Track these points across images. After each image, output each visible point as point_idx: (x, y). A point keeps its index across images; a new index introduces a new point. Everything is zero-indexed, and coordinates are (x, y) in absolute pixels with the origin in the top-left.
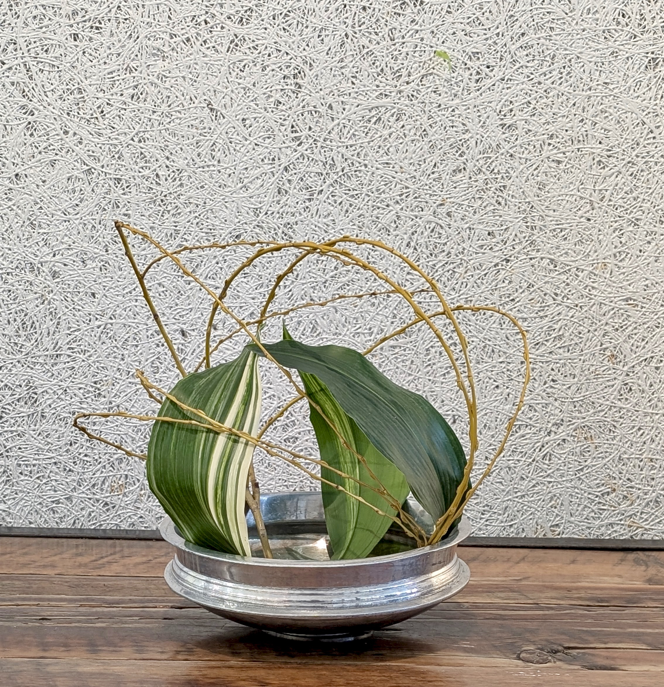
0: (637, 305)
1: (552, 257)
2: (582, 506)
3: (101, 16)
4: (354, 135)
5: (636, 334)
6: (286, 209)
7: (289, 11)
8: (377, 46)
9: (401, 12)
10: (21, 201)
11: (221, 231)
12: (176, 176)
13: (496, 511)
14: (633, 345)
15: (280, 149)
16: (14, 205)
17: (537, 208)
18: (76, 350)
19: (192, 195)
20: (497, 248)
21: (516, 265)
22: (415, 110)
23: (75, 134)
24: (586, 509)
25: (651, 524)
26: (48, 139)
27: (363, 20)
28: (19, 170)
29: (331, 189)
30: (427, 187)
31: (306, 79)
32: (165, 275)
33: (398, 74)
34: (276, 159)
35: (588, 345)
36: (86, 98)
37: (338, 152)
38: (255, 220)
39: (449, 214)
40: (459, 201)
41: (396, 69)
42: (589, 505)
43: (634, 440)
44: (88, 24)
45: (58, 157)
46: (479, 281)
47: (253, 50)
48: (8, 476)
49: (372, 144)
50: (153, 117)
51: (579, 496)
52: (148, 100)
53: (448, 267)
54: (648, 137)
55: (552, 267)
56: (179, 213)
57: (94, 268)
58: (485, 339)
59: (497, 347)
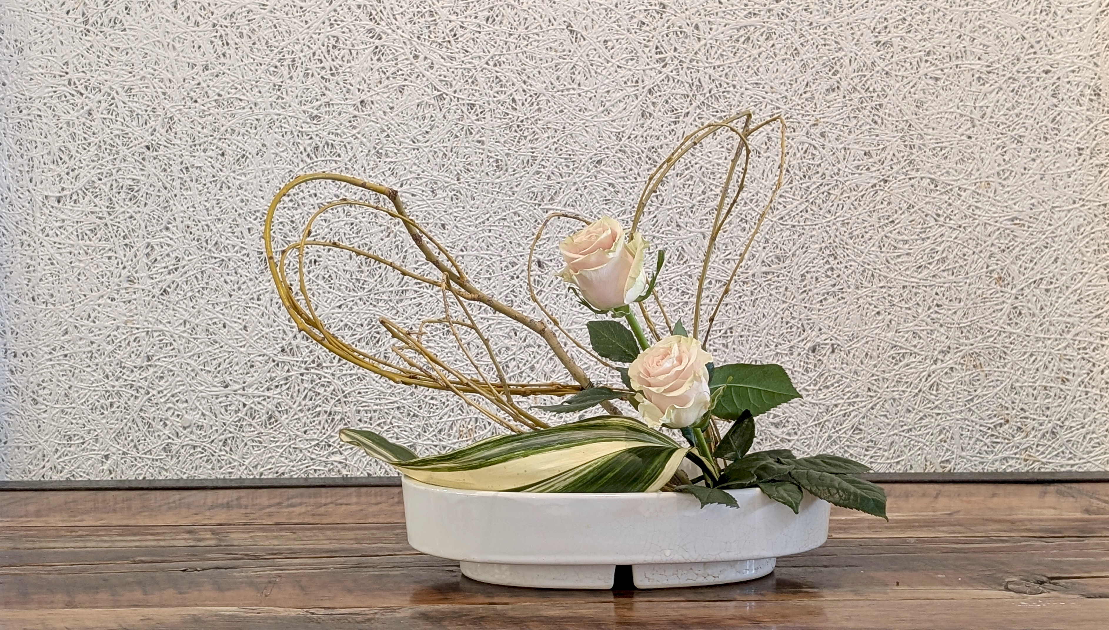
0: (1024, 225)
1: (933, 176)
2: (974, 440)
4: (722, 55)
5: (1023, 255)
6: (651, 132)
10: (366, 129)
11: (581, 156)
12: (534, 100)
13: (881, 446)
14: (1021, 266)
15: (644, 71)
16: (359, 133)
17: (916, 126)
19: (550, 120)
20: (874, 169)
21: (895, 185)
22: (785, 29)
23: (426, 58)
24: (978, 443)
25: (1049, 457)
26: (397, 64)
28: (365, 97)
29: (698, 111)
30: (799, 107)
32: (521, 203)
34: (640, 81)
35: (973, 267)
36: (438, 21)
37: (706, 73)
38: (617, 145)
39: (823, 135)
40: (832, 120)
42: (981, 438)
43: (1027, 366)
45: (407, 83)
46: (855, 203)
49: (740, 64)
51: (970, 428)
52: (504, 22)
54: (1029, 51)
55: (932, 187)
56: (537, 139)
57: (444, 198)
58: (864, 263)
59: (877, 271)
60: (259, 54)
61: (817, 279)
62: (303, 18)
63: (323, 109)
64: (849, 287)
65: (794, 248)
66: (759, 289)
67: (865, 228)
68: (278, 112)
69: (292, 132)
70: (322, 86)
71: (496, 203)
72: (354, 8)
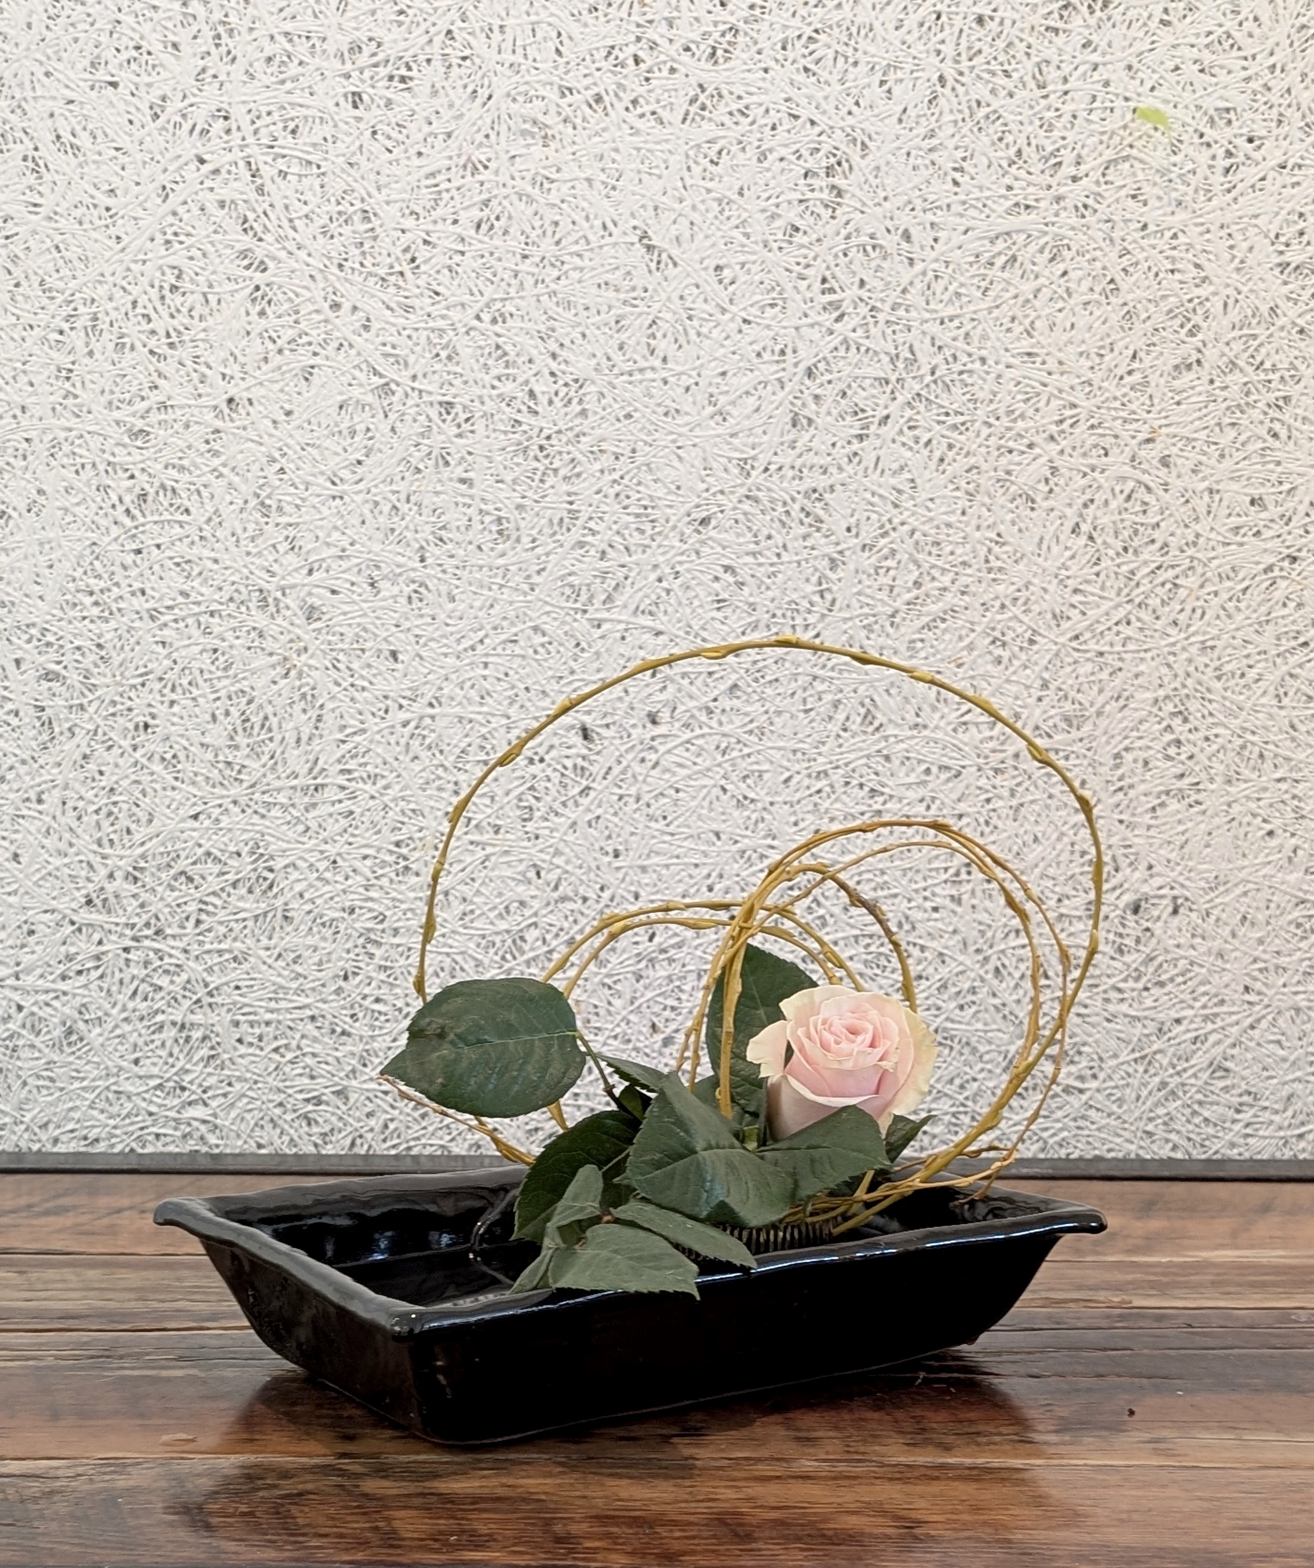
3: (411, 52)
4: (958, 295)
6: (810, 458)
7: (816, 31)
8: (1008, 100)
9: (1060, 25)
10: (240, 457)
11: (668, 511)
12: (572, 394)
13: (1266, 1104)
15: (797, 329)
16: (224, 465)
18: (356, 775)
19: (606, 434)
20: (1271, 533)
21: (1312, 568)
22: (1091, 238)
23: (355, 308)
26: (297, 322)
27: (978, 46)
28: (235, 391)
29: (908, 413)
30: (1117, 404)
31: (852, 177)
32: (548, 608)
33: (1053, 161)
34: (789, 351)
36: (378, 230)
37: (924, 333)
38: (742, 485)
39: (1165, 462)
40: (1186, 432)
41: (1050, 149)
44: (383, 72)
45: (318, 361)
46: (1230, 605)
47: (739, 117)
48: (212, 1048)
49: (996, 313)
50: (522, 267)
52: (512, 231)
53: (1163, 576)
56: (578, 475)
57: (394, 597)
58: (1244, 729)
59: (1271, 747)
60: (28, 307)
61: (1146, 763)
62: (113, 231)
63: (154, 417)
64: (1212, 780)
65: (1101, 700)
66: (1027, 784)
67: (1247, 656)
68: (68, 424)
69: (94, 465)
70: (152, 369)
71: (497, 607)
72: (212, 208)
